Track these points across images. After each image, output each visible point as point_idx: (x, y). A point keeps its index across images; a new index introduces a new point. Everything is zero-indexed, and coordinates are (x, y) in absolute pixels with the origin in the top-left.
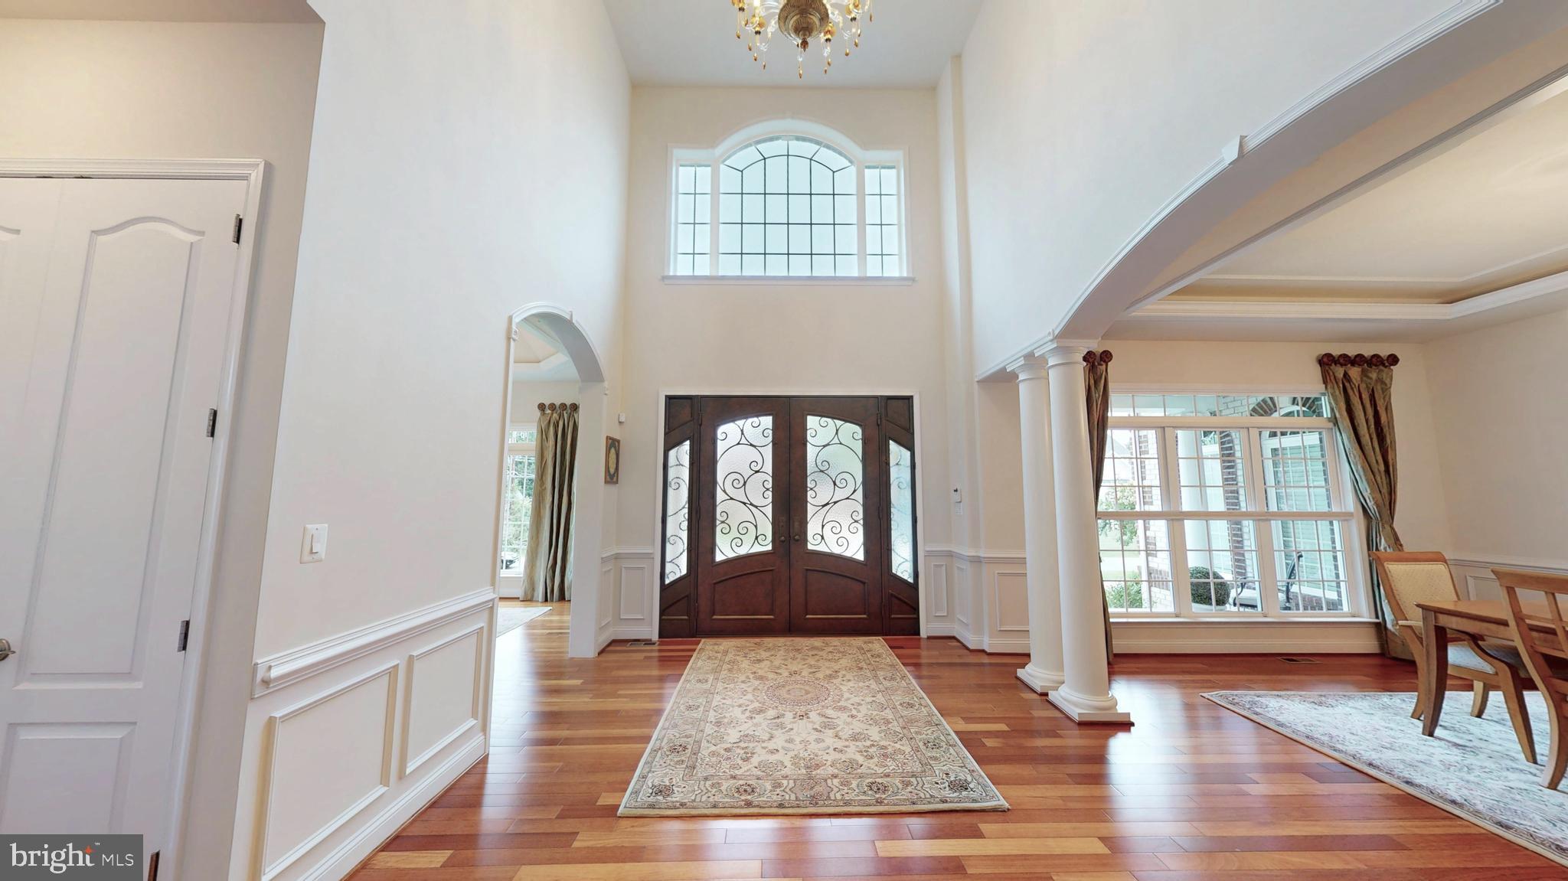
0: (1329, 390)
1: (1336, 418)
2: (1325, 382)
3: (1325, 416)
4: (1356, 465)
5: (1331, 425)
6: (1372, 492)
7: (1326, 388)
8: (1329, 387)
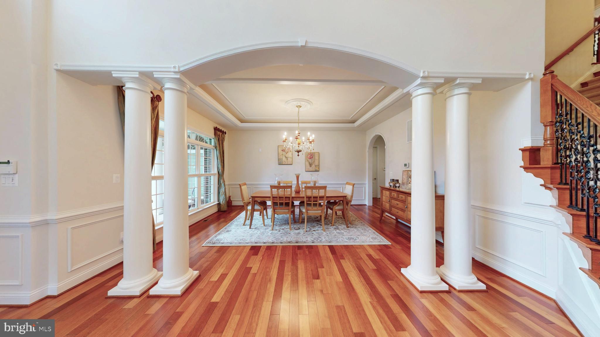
0: (216, 138)
1: (216, 146)
2: (215, 135)
3: (212, 145)
4: (219, 160)
5: (214, 148)
6: (221, 168)
7: (215, 137)
8: (216, 137)
